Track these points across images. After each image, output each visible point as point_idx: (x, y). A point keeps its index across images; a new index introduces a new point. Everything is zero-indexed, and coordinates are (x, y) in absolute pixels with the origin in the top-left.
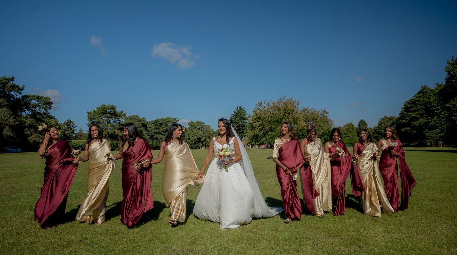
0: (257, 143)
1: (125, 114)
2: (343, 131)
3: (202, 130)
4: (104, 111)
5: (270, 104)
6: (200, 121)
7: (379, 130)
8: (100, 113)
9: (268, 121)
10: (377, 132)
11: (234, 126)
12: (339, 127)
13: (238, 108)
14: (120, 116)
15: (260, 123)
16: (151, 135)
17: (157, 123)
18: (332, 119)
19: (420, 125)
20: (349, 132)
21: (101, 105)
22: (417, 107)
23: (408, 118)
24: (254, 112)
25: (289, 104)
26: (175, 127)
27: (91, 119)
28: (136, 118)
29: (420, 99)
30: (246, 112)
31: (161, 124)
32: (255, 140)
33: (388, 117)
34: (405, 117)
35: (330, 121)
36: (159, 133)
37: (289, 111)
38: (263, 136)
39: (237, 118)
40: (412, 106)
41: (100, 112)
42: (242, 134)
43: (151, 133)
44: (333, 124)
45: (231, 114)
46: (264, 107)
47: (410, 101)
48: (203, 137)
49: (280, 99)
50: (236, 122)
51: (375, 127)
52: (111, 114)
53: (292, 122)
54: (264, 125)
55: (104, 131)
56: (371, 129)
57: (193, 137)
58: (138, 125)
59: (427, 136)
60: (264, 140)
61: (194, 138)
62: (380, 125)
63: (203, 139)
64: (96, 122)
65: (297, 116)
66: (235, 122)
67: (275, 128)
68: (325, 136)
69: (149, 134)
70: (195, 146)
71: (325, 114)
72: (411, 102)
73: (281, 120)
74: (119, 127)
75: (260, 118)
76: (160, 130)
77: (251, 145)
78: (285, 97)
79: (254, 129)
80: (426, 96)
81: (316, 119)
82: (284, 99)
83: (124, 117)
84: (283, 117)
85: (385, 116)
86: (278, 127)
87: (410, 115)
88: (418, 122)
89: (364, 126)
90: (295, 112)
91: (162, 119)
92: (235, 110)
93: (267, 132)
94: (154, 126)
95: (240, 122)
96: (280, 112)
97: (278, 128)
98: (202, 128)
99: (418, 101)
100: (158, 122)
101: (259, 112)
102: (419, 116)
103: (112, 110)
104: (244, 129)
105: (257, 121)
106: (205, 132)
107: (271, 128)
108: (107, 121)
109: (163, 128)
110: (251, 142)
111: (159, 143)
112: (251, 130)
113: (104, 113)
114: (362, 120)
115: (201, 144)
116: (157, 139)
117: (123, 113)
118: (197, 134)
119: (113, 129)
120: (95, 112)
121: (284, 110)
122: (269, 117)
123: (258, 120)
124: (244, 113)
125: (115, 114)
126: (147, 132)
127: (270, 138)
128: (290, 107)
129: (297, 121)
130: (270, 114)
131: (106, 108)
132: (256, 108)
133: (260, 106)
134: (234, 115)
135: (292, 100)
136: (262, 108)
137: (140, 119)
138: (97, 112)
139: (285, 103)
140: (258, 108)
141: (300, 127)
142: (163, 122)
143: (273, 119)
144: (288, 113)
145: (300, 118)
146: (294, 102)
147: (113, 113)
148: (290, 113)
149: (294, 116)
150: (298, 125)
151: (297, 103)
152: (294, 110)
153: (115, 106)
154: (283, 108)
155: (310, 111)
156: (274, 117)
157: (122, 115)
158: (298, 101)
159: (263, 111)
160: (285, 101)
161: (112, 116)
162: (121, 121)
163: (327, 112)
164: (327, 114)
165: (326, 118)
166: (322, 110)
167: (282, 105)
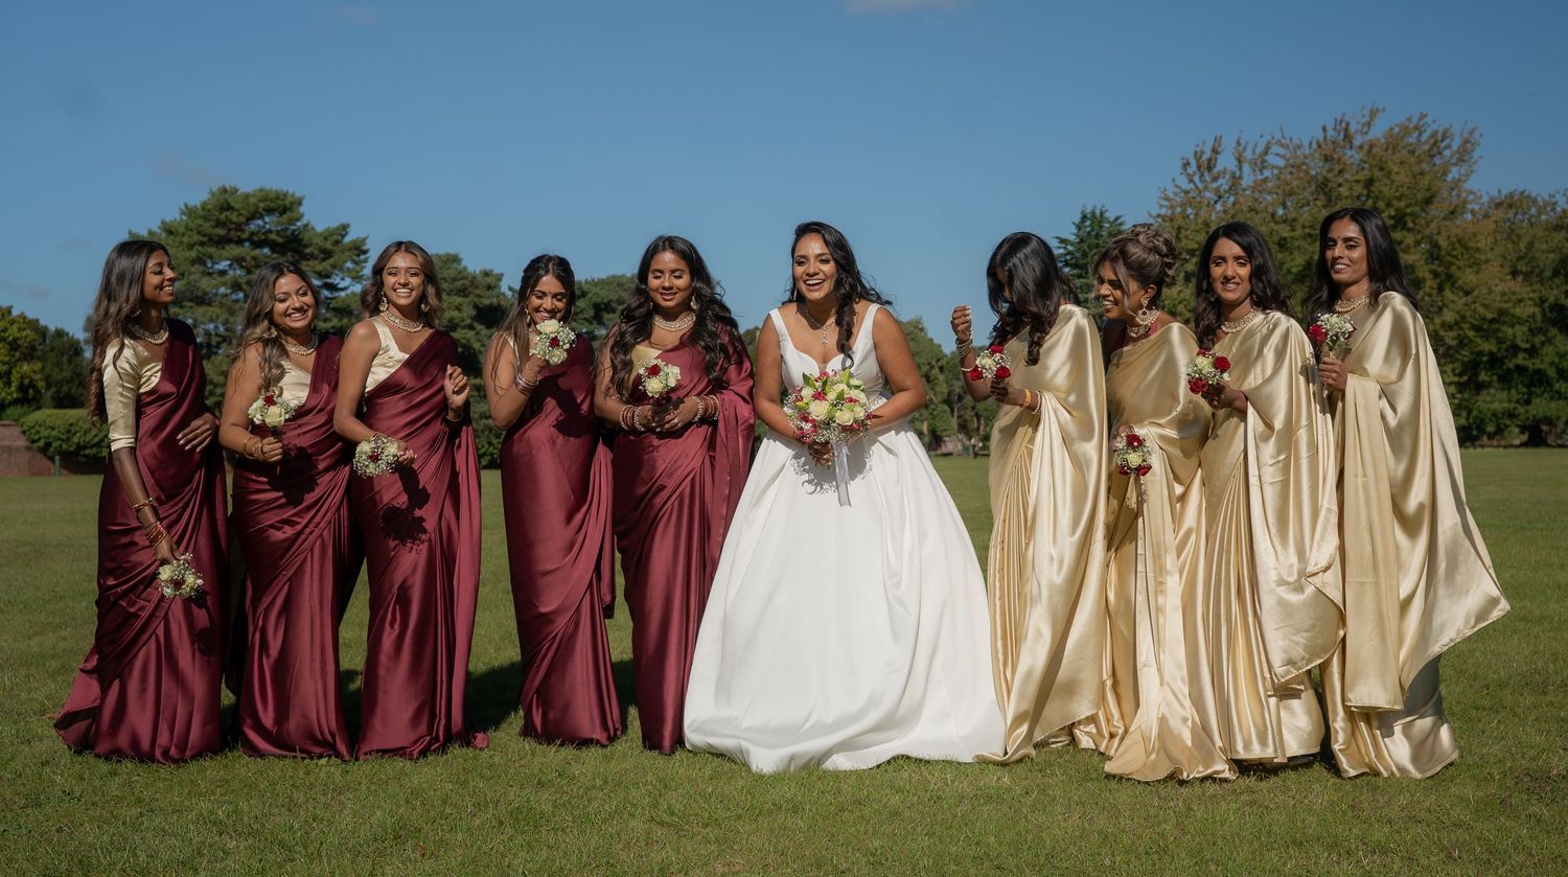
1: (357, 248)
5: (1276, 160)
8: (197, 238)
13: (1084, 218)
21: (213, 194)
25: (1401, 154)
37: (1399, 199)
41: (199, 233)
46: (1235, 183)
49: (1341, 125)
52: (273, 246)
65: (1455, 230)
78: (1374, 113)
82: (1364, 125)
83: (353, 262)
90: (1437, 210)
92: (1071, 233)
101: (1197, 214)
103: (272, 220)
113: (224, 242)
117: (347, 239)
120: (169, 230)
125: (292, 248)
128: (1407, 176)
129: (1459, 268)
130: (1273, 224)
131: (237, 206)
132: (1177, 186)
133: (1207, 177)
134: (1066, 261)
135: (1420, 135)
136: (1217, 191)
137: (470, 278)
138: (182, 230)
139: (1375, 150)
140: (1192, 186)
141: (1481, 310)
142: (613, 296)
143: (1288, 258)
144: (1393, 213)
145: (1478, 249)
146: (1436, 141)
147: (280, 240)
148: (1405, 215)
149: (1439, 233)
150: (1467, 293)
151: (1455, 148)
152: (1433, 196)
153: (293, 195)
154: (1357, 181)
155: (1540, 213)
156: (1299, 247)
157: (343, 252)
158: (1466, 135)
159: (1223, 206)
160: (1370, 136)
161: (275, 255)
162: (341, 285)
167: (1354, 164)
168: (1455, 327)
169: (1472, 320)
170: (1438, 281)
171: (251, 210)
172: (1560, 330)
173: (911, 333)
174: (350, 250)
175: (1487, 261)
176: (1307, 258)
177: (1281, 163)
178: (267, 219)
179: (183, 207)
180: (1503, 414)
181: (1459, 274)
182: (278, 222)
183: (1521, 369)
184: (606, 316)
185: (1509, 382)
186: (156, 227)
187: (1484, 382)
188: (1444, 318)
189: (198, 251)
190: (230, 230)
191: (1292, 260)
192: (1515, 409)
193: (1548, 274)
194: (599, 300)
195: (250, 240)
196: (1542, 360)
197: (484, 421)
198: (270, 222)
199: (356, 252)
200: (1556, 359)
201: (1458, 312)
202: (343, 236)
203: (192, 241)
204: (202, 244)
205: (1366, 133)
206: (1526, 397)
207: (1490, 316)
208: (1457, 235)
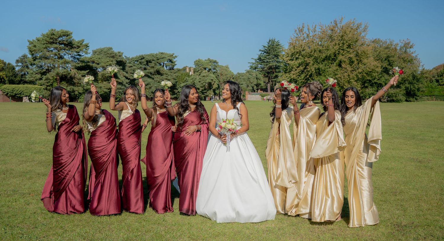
1: (86, 46)
2: (434, 77)
3: (215, 72)
4: (51, 38)
6: (211, 59)
8: (45, 42)
9: (314, 57)
11: (264, 68)
13: (270, 41)
14: (79, 47)
15: (300, 61)
17: (143, 60)
18: (418, 57)
21: (49, 31)
24: (291, 44)
25: (350, 29)
30: (282, 47)
31: (148, 62)
35: (416, 59)
37: (349, 41)
38: (303, 82)
39: (268, 56)
41: (46, 41)
42: (275, 79)
44: (421, 64)
45: (260, 50)
46: (308, 35)
48: (215, 82)
49: (335, 22)
50: (267, 62)
52: (65, 45)
53: (354, 59)
54: (307, 65)
57: (199, 82)
61: (202, 84)
63: (215, 86)
65: (363, 49)
66: (265, 61)
68: (406, 83)
69: (129, 77)
71: (408, 48)
73: (335, 56)
75: (301, 52)
78: (342, 18)
79: (290, 72)
81: (393, 57)
83: (85, 49)
84: (339, 52)
86: (330, 67)
90: (359, 43)
91: (152, 55)
92: (266, 45)
93: (311, 76)
94: (138, 64)
95: (272, 61)
96: (334, 43)
98: (215, 69)
100: (144, 58)
101: (299, 43)
105: (295, 58)
106: (218, 76)
107: (319, 69)
108: (58, 56)
109: (152, 67)
112: (285, 73)
117: (84, 43)
118: (206, 78)
120: (39, 40)
121: (342, 40)
123: (297, 56)
124: (279, 49)
125: (70, 45)
126: (125, 74)
128: (351, 35)
129: (363, 58)
130: (318, 46)
131: (56, 34)
132: (294, 36)
133: (301, 34)
134: (265, 52)
135: (354, 24)
136: (304, 37)
137: (115, 53)
138: (41, 40)
139: (343, 28)
140: (297, 36)
142: (151, 59)
143: (322, 55)
144: (347, 44)
145: (368, 54)
146: (358, 25)
147: (67, 43)
148: (350, 45)
149: (359, 50)
150: (365, 65)
151: (363, 28)
152: (357, 40)
153: (70, 32)
154: (339, 36)
155: (383, 44)
156: (324, 52)
157: (83, 46)
158: (365, 25)
159: (305, 41)
161: (65, 47)
162: (82, 55)
163: (411, 46)
164: (410, 48)
165: (410, 55)
166: (404, 42)
167: (339, 31)
168: (362, 73)
169: (366, 71)
170: (358, 62)
171: (59, 35)
172: (386, 74)
173: (226, 69)
174: (84, 46)
175: (370, 57)
176: (326, 55)
177: (320, 30)
178: (63, 38)
179: (42, 34)
180: (371, 94)
181: (363, 60)
182: (66, 38)
183: (376, 83)
184: (149, 64)
185: (373, 86)
186: (35, 39)
187: (367, 86)
188: (359, 71)
189: (46, 45)
190: (54, 40)
191: (323, 55)
192: (374, 93)
193: (384, 59)
194: (148, 60)
195: (59, 43)
196: (381, 81)
197: (118, 90)
198: (64, 38)
199: (86, 47)
200: (385, 81)
201: (362, 70)
202: (83, 42)
203: (44, 43)
204: (47, 44)
205: (341, 23)
206: (377, 90)
207: (370, 71)
208: (363, 50)
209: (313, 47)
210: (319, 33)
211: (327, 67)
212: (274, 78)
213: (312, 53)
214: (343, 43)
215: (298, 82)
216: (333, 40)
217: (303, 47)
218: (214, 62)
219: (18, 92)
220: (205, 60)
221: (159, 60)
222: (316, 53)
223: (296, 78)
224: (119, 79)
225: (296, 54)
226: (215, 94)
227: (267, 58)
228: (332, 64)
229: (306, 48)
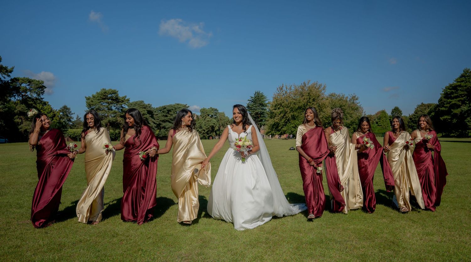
0: (278, 132)
1: (128, 100)
2: (375, 120)
3: (215, 118)
4: (104, 96)
5: (293, 88)
6: (213, 108)
7: (415, 119)
9: (290, 107)
10: (413, 121)
11: (252, 114)
12: (370, 114)
13: (256, 93)
14: (123, 101)
15: (281, 110)
16: (158, 123)
17: (165, 110)
18: (362, 106)
19: (461, 113)
20: (381, 121)
21: (101, 90)
22: (458, 93)
23: (448, 105)
24: (274, 98)
25: (314, 88)
26: (184, 113)
27: (89, 105)
28: (141, 104)
29: (462, 84)
30: (265, 98)
31: (169, 111)
32: (276, 129)
33: (425, 104)
34: (445, 104)
35: (361, 108)
36: (167, 121)
37: (314, 96)
38: (284, 124)
39: (255, 104)
40: (452, 92)
41: (101, 97)
42: (261, 123)
43: (157, 121)
44: (364, 111)
45: (249, 100)
46: (286, 92)
47: (451, 86)
48: (216, 125)
49: (304, 83)
50: (254, 109)
51: (411, 115)
52: (112, 99)
54: (286, 113)
55: (104, 119)
56: (406, 117)
57: (205, 125)
58: (143, 112)
59: (469, 126)
60: (285, 130)
61: (207, 127)
62: (416, 113)
63: (216, 128)
64: (95, 109)
65: (322, 102)
66: (252, 108)
67: (298, 115)
68: (354, 125)
69: (156, 123)
70: (208, 135)
71: (354, 100)
72: (451, 88)
74: (122, 114)
75: (281, 104)
76: (168, 118)
77: (271, 134)
78: (309, 81)
79: (274, 117)
80: (468, 80)
81: (344, 106)
82: (308, 83)
83: (128, 103)
84: (307, 104)
85: (422, 103)
86: (301, 114)
87: (450, 102)
88: (459, 109)
89: (398, 114)
90: (320, 98)
91: (171, 106)
92: (253, 96)
93: (288, 120)
94: (161, 113)
95: (258, 109)
96: (303, 98)
97: (302, 116)
98: (216, 115)
99: (460, 86)
100: (166, 108)
101: (280, 98)
102: (460, 103)
103: (113, 95)
104: (262, 117)
105: (277, 108)
106: (219, 120)
107: (294, 115)
108: (108, 108)
109: (171, 115)
110: (270, 132)
111: (166, 132)
112: (271, 118)
113: (104, 99)
114: (396, 108)
115: (214, 134)
116: (164, 128)
117: (126, 99)
118: (210, 122)
119: (114, 117)
120: (94, 97)
121: (309, 96)
122: (291, 104)
123: (279, 107)
124: (263, 99)
125: (117, 100)
126: (153, 120)
127: (293, 127)
128: (315, 92)
130: (293, 100)
131: (106, 92)
132: (277, 92)
133: (281, 91)
134: (252, 101)
135: (317, 85)
136: (283, 93)
137: (146, 105)
138: (97, 97)
139: (310, 87)
140: (279, 93)
141: (326, 115)
142: (171, 109)
143: (295, 106)
144: (313, 99)
145: (326, 105)
146: (320, 86)
147: (115, 99)
148: (315, 99)
149: (320, 102)
150: (324, 112)
151: (323, 87)
152: (319, 96)
153: (117, 90)
154: (307, 93)
155: (338, 97)
156: (297, 104)
157: (125, 101)
158: (324, 85)
159: (284, 96)
160: (309, 85)
162: (124, 107)
163: (357, 98)
164: (356, 100)
165: (356, 104)
166: (351, 96)
167: (306, 90)
171: (109, 93)
173: (223, 115)
175: (328, 107)
176: (298, 106)
179: (96, 92)
181: (323, 109)
186: (91, 96)
194: (168, 109)
203: (99, 99)
204: (101, 99)
209: (290, 100)
210: (294, 91)
211: (299, 114)
212: (260, 121)
213: (289, 105)
214: (310, 98)
215: (280, 125)
216: (303, 96)
217: (283, 100)
218: (215, 110)
219: (77, 134)
220: (208, 109)
221: (177, 110)
222: (291, 105)
223: (279, 122)
224: (150, 124)
225: (278, 105)
226: (216, 134)
227: (254, 106)
228: (302, 112)
229: (285, 101)
